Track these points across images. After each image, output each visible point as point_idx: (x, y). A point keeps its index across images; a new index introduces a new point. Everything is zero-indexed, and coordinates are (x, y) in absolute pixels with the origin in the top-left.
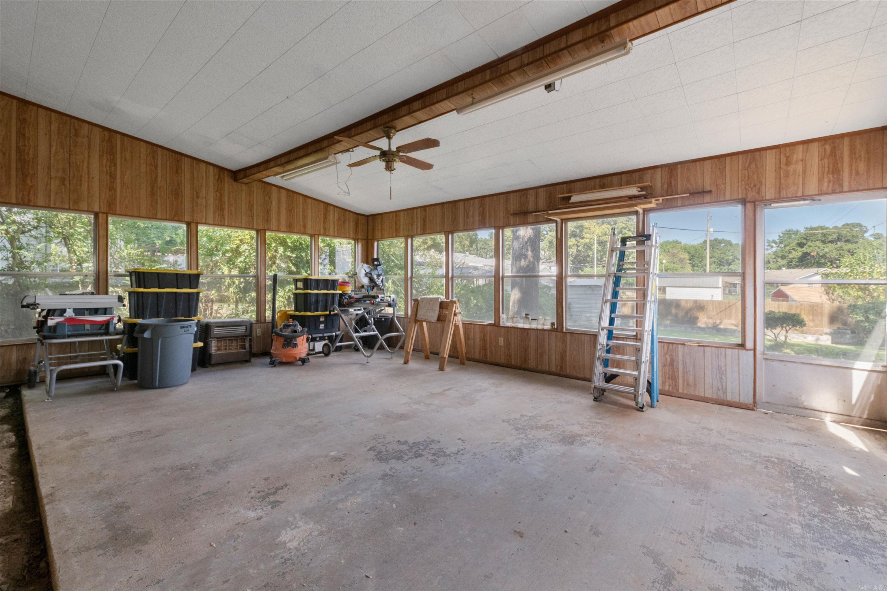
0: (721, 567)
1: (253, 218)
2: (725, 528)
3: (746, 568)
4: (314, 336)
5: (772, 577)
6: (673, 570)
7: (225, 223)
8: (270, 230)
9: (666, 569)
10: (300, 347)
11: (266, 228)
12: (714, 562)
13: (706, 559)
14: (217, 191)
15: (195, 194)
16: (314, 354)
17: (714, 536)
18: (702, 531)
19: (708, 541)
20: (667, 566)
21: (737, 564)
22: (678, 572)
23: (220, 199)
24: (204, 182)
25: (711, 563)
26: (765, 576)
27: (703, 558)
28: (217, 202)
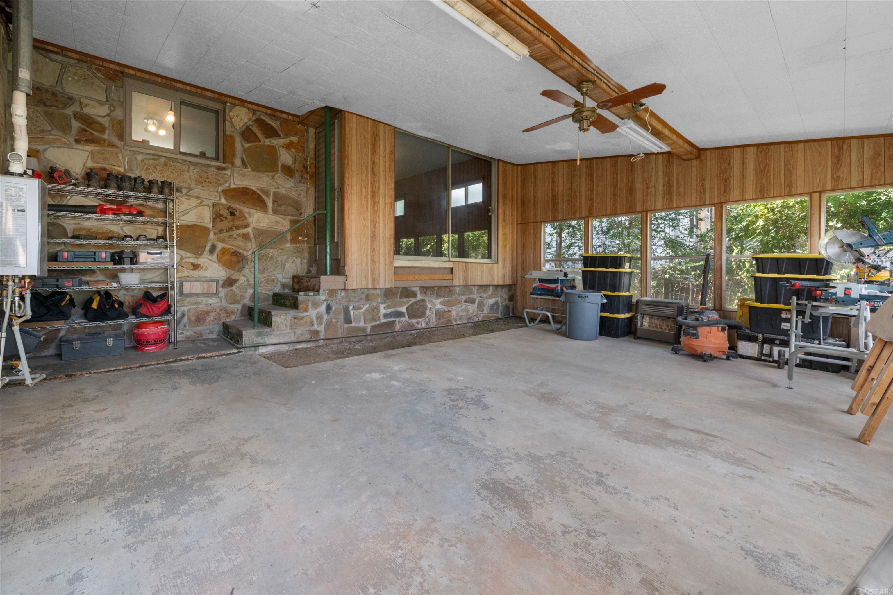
0: (233, 491)
1: (705, 193)
2: (256, 527)
3: (217, 504)
4: (766, 335)
5: (195, 513)
6: (255, 465)
7: (673, 205)
8: (729, 202)
9: (260, 463)
10: (701, 338)
11: (723, 200)
12: (239, 490)
13: (245, 487)
14: (666, 176)
15: (645, 185)
16: (770, 362)
17: (256, 510)
18: (268, 506)
19: (256, 501)
20: (261, 464)
21: (224, 502)
22: (252, 466)
23: (668, 184)
24: (654, 173)
25: (240, 487)
26: (201, 509)
27: (249, 486)
28: (665, 187)
